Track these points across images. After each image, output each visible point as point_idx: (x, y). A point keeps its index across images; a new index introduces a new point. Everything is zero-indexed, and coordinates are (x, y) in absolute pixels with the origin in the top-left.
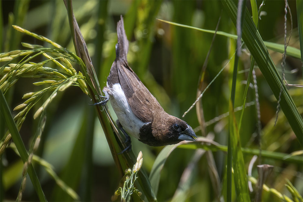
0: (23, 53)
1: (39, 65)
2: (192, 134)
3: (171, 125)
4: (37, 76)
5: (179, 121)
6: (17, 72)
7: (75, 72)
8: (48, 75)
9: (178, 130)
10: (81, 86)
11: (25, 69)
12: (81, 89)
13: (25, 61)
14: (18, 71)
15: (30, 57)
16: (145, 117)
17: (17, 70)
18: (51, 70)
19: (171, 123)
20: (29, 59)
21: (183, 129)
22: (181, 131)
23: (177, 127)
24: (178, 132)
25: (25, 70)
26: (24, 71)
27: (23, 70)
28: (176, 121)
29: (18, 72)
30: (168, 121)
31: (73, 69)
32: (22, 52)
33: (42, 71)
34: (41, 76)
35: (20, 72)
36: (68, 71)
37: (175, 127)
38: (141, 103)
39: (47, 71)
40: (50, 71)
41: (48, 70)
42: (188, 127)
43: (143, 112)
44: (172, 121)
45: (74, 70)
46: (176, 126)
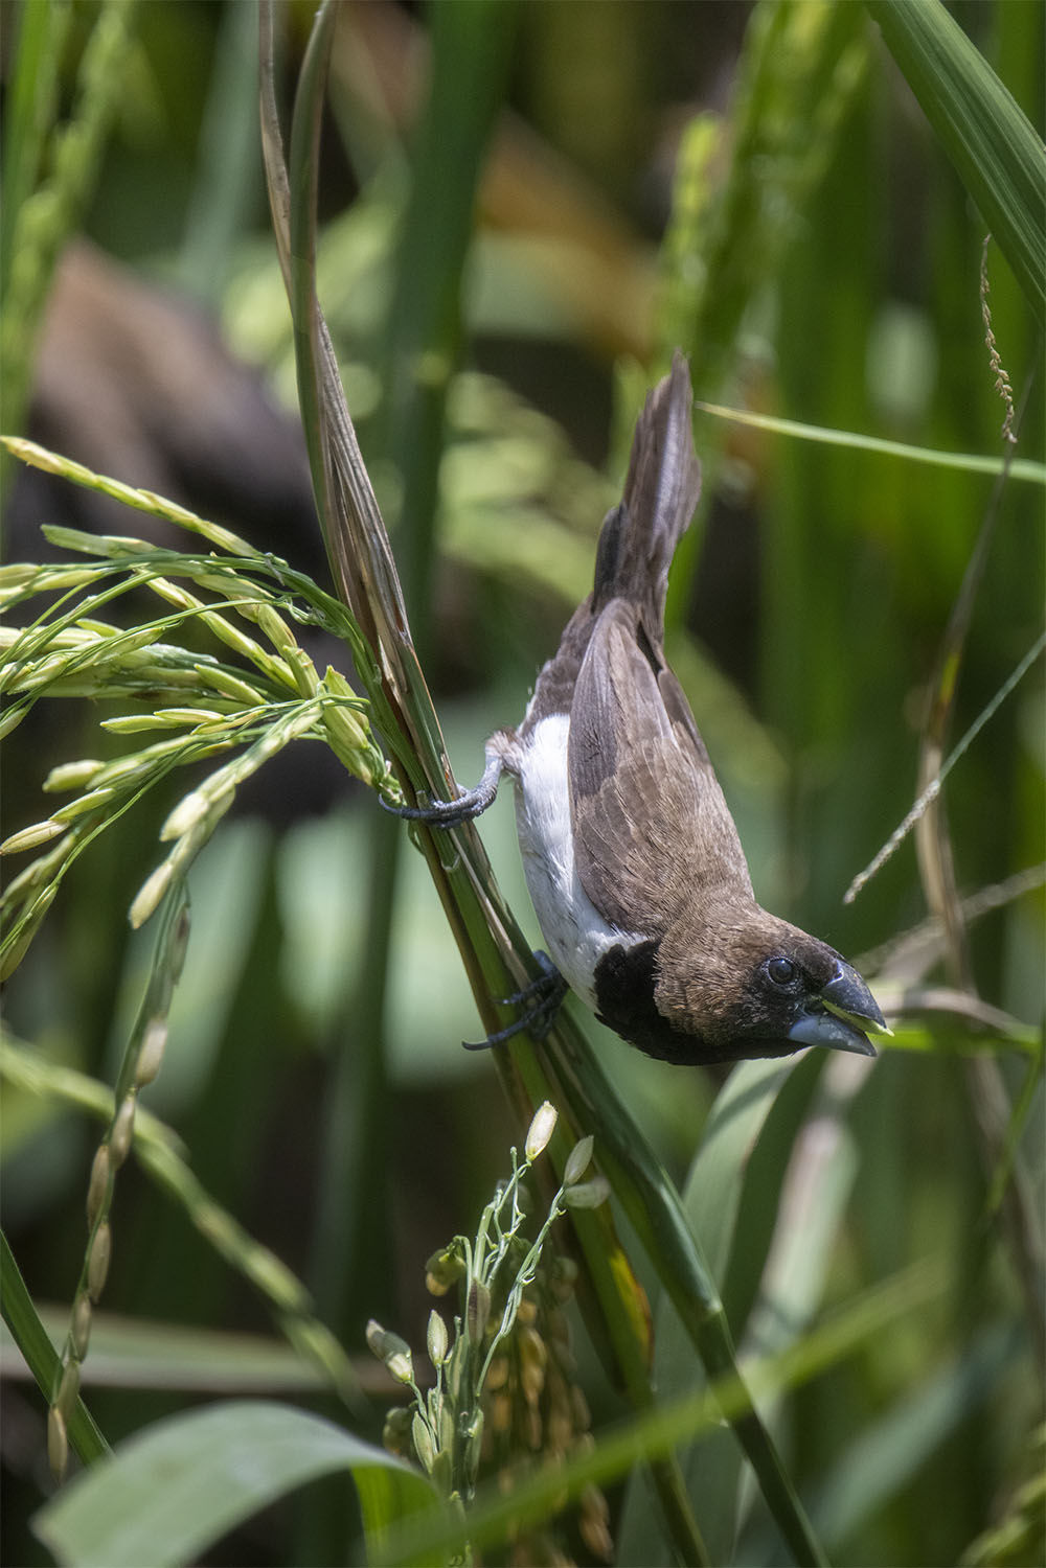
0: (51, 577)
1: (135, 639)
2: (859, 1006)
3: (754, 960)
4: (111, 688)
5: (795, 945)
6: (20, 673)
7: (306, 668)
8: (170, 685)
9: (792, 987)
10: (334, 738)
11: (63, 659)
12: (339, 755)
13: (66, 618)
14: (25, 668)
15: (91, 598)
16: (627, 908)
17: (25, 662)
18: (186, 658)
19: (755, 954)
20: (83, 607)
21: (813, 980)
22: (805, 995)
23: (783, 975)
24: (790, 998)
25: (64, 664)
26: (56, 668)
27: (54, 661)
28: (778, 940)
29: (27, 673)
30: (742, 939)
31: (299, 655)
32: (45, 570)
33: (141, 666)
34: (135, 690)
35: (36, 676)
36: (272, 663)
37: (776, 971)
38: (627, 832)
39: (165, 666)
40: (178, 664)
41: (171, 659)
42: (841, 971)
43: (621, 881)
44: (758, 943)
45: (305, 661)
46: (778, 969)
